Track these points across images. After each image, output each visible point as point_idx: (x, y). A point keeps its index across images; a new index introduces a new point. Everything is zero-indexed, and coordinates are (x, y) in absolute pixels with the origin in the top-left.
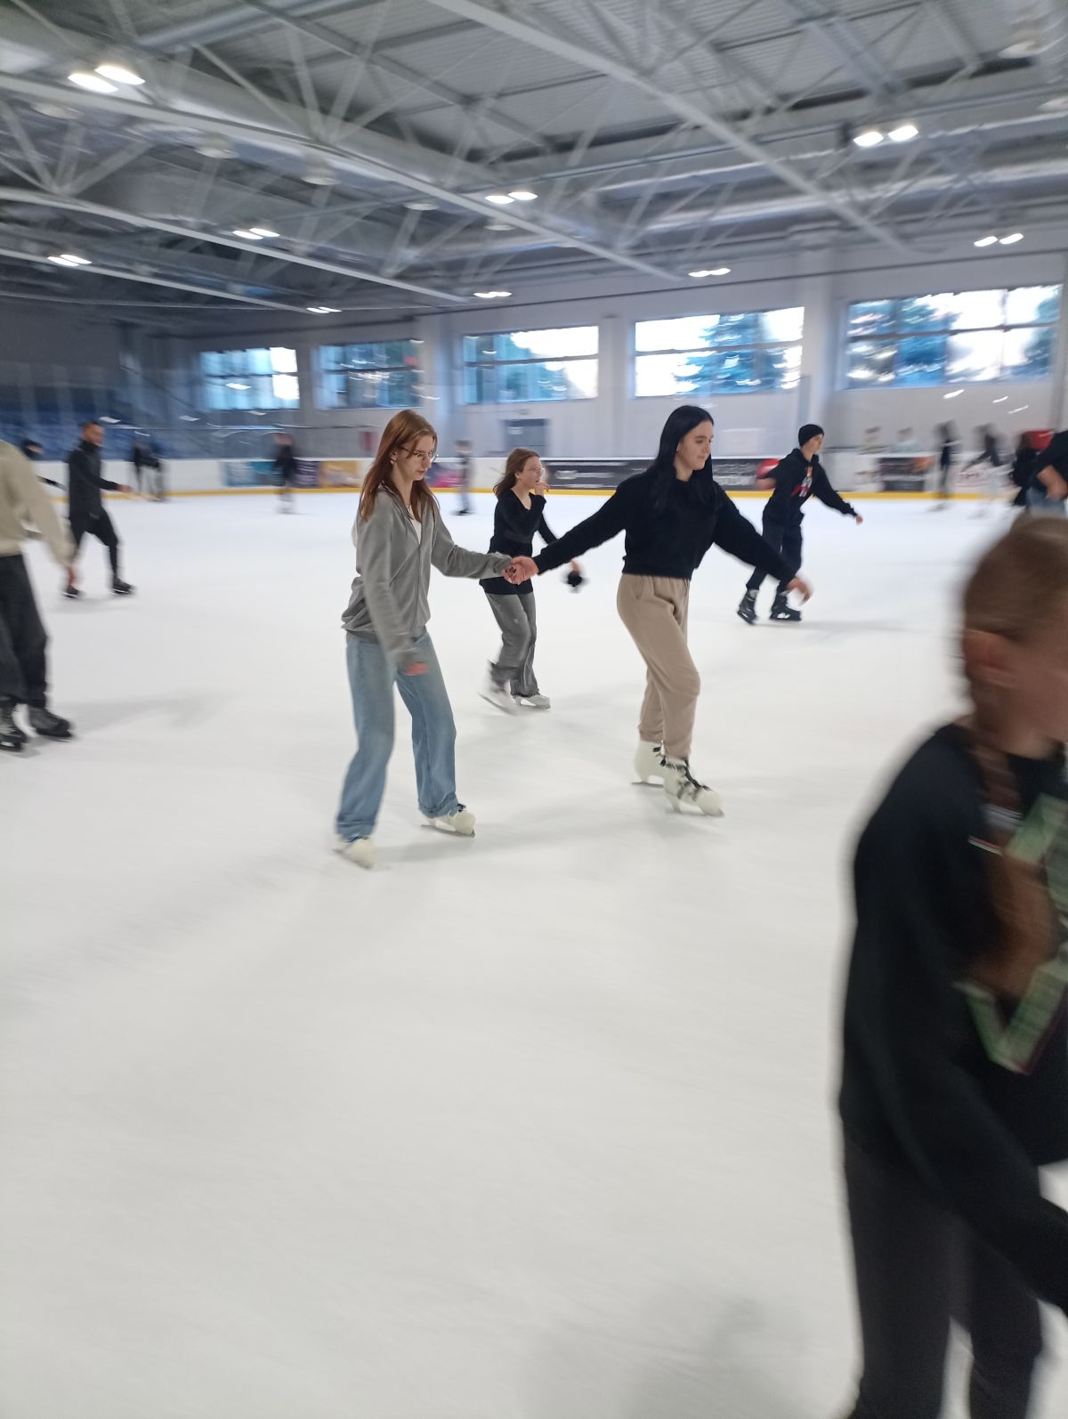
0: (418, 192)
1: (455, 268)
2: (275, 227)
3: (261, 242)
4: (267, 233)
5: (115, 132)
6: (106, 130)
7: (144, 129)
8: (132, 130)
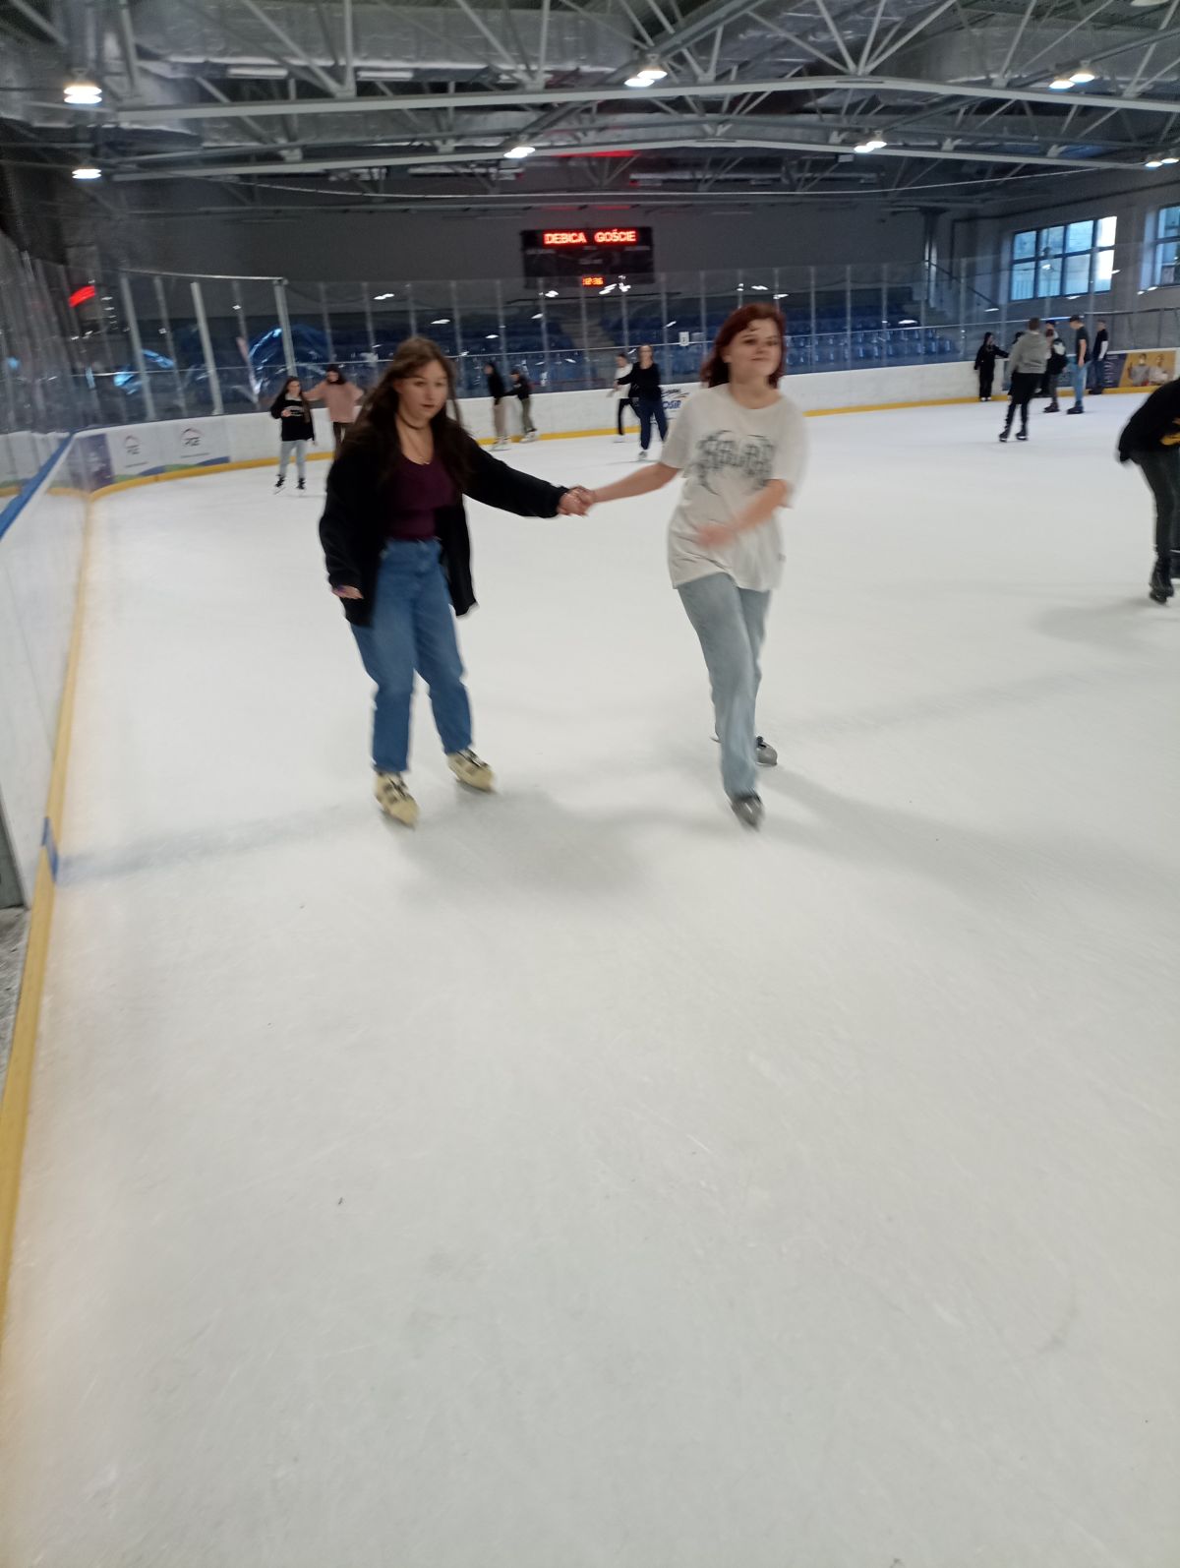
2: (1092, 69)
3: (1074, 91)
4: (1083, 77)
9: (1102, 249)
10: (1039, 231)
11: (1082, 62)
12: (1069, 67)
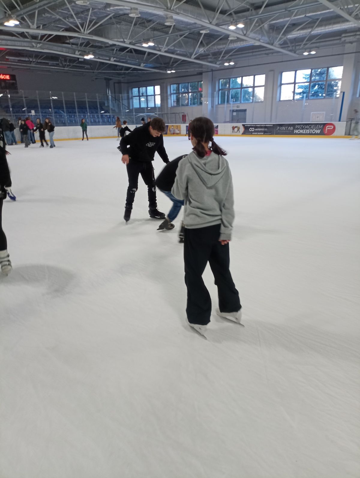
0: (202, 26)
1: (216, 54)
2: (153, 42)
3: (150, 47)
4: (151, 44)
5: (103, 10)
6: (100, 9)
7: (112, 8)
8: (108, 9)
9: (157, 95)
12: (147, 41)
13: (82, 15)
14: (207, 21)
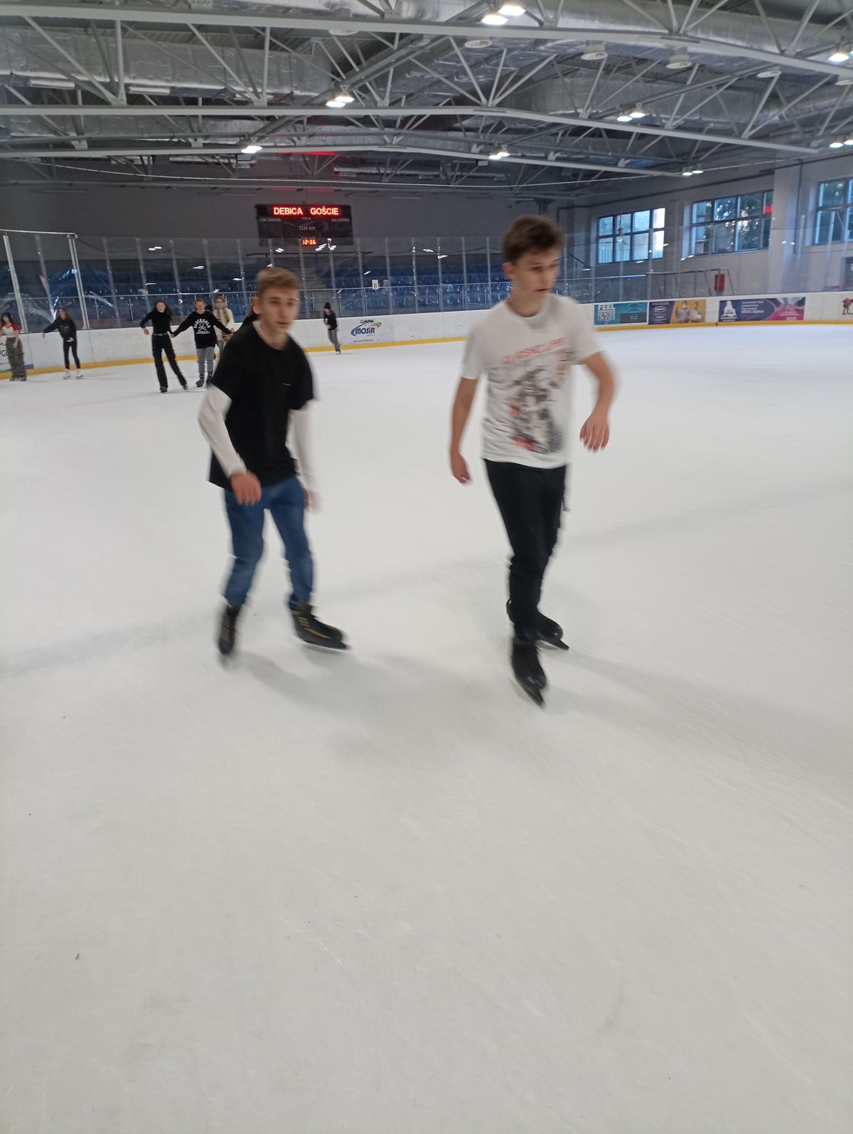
0: (764, 62)
1: (811, 124)
2: (643, 109)
3: (634, 123)
4: (638, 115)
5: (530, 50)
6: (524, 49)
7: (549, 45)
8: (542, 48)
9: (657, 230)
10: (615, 217)
11: (637, 104)
12: (630, 107)
13: (487, 67)
14: (775, 50)
